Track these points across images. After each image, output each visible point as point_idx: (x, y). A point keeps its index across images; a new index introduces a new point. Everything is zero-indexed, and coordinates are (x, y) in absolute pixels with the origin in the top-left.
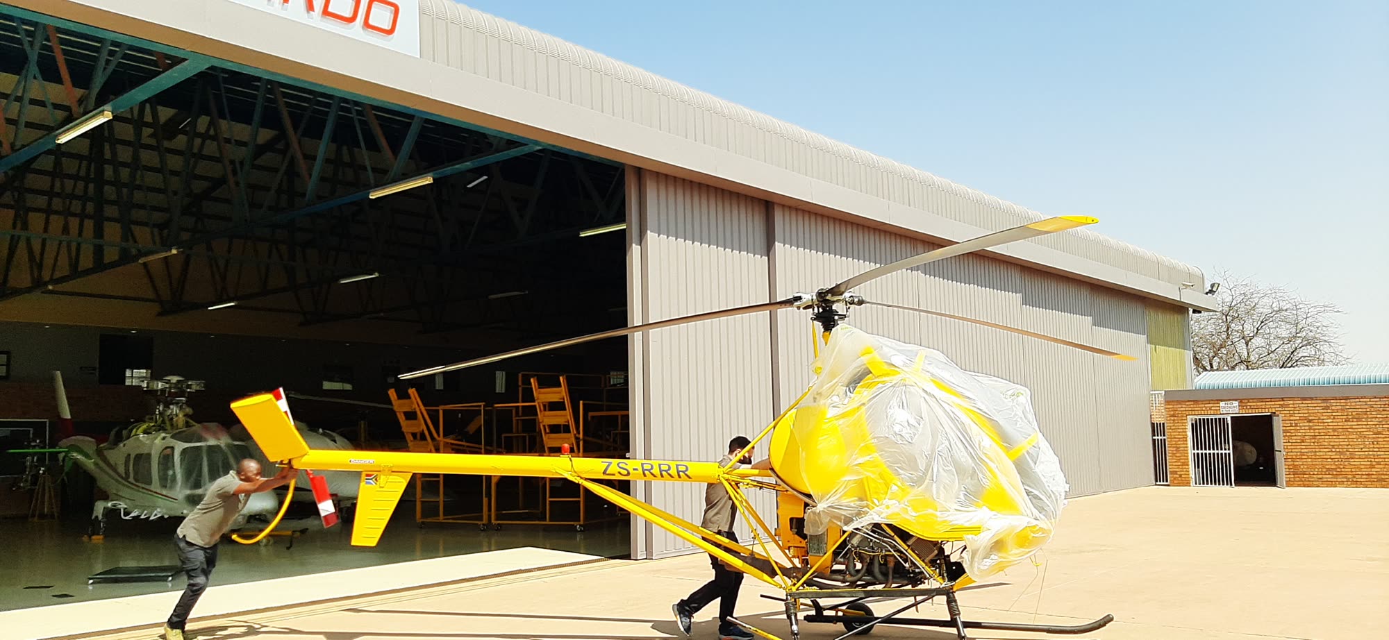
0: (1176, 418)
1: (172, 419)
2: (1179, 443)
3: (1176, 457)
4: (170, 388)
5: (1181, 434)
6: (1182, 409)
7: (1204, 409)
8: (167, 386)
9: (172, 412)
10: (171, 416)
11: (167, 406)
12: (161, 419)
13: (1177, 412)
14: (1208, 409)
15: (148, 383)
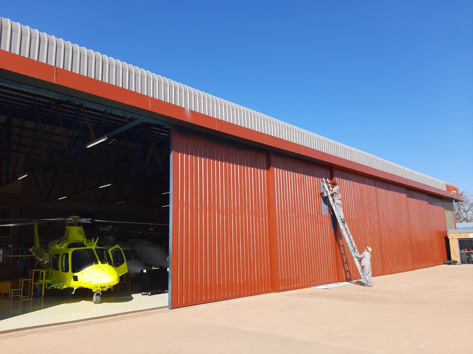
0: (453, 240)
1: (110, 241)
2: (455, 248)
3: (454, 254)
4: (109, 230)
5: (455, 245)
6: (455, 236)
7: (463, 236)
8: (109, 229)
9: (110, 238)
10: (109, 240)
11: (108, 236)
12: (106, 241)
13: (453, 238)
14: (465, 236)
15: (102, 229)
